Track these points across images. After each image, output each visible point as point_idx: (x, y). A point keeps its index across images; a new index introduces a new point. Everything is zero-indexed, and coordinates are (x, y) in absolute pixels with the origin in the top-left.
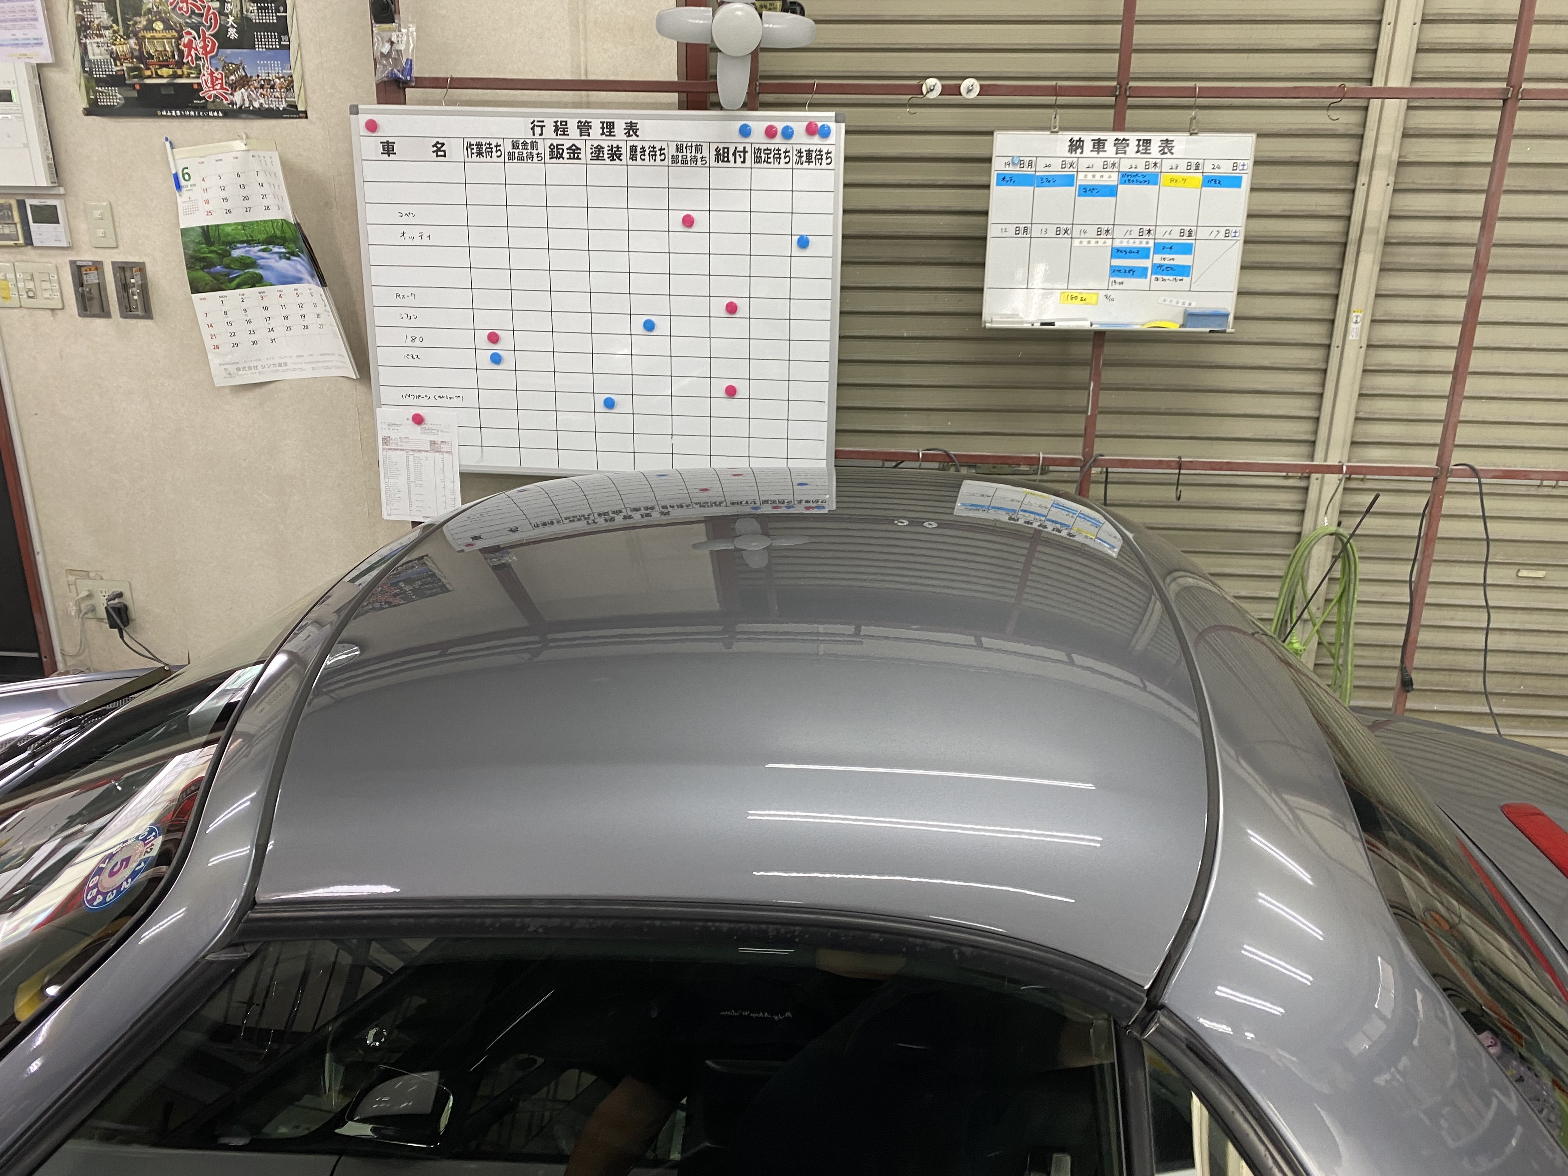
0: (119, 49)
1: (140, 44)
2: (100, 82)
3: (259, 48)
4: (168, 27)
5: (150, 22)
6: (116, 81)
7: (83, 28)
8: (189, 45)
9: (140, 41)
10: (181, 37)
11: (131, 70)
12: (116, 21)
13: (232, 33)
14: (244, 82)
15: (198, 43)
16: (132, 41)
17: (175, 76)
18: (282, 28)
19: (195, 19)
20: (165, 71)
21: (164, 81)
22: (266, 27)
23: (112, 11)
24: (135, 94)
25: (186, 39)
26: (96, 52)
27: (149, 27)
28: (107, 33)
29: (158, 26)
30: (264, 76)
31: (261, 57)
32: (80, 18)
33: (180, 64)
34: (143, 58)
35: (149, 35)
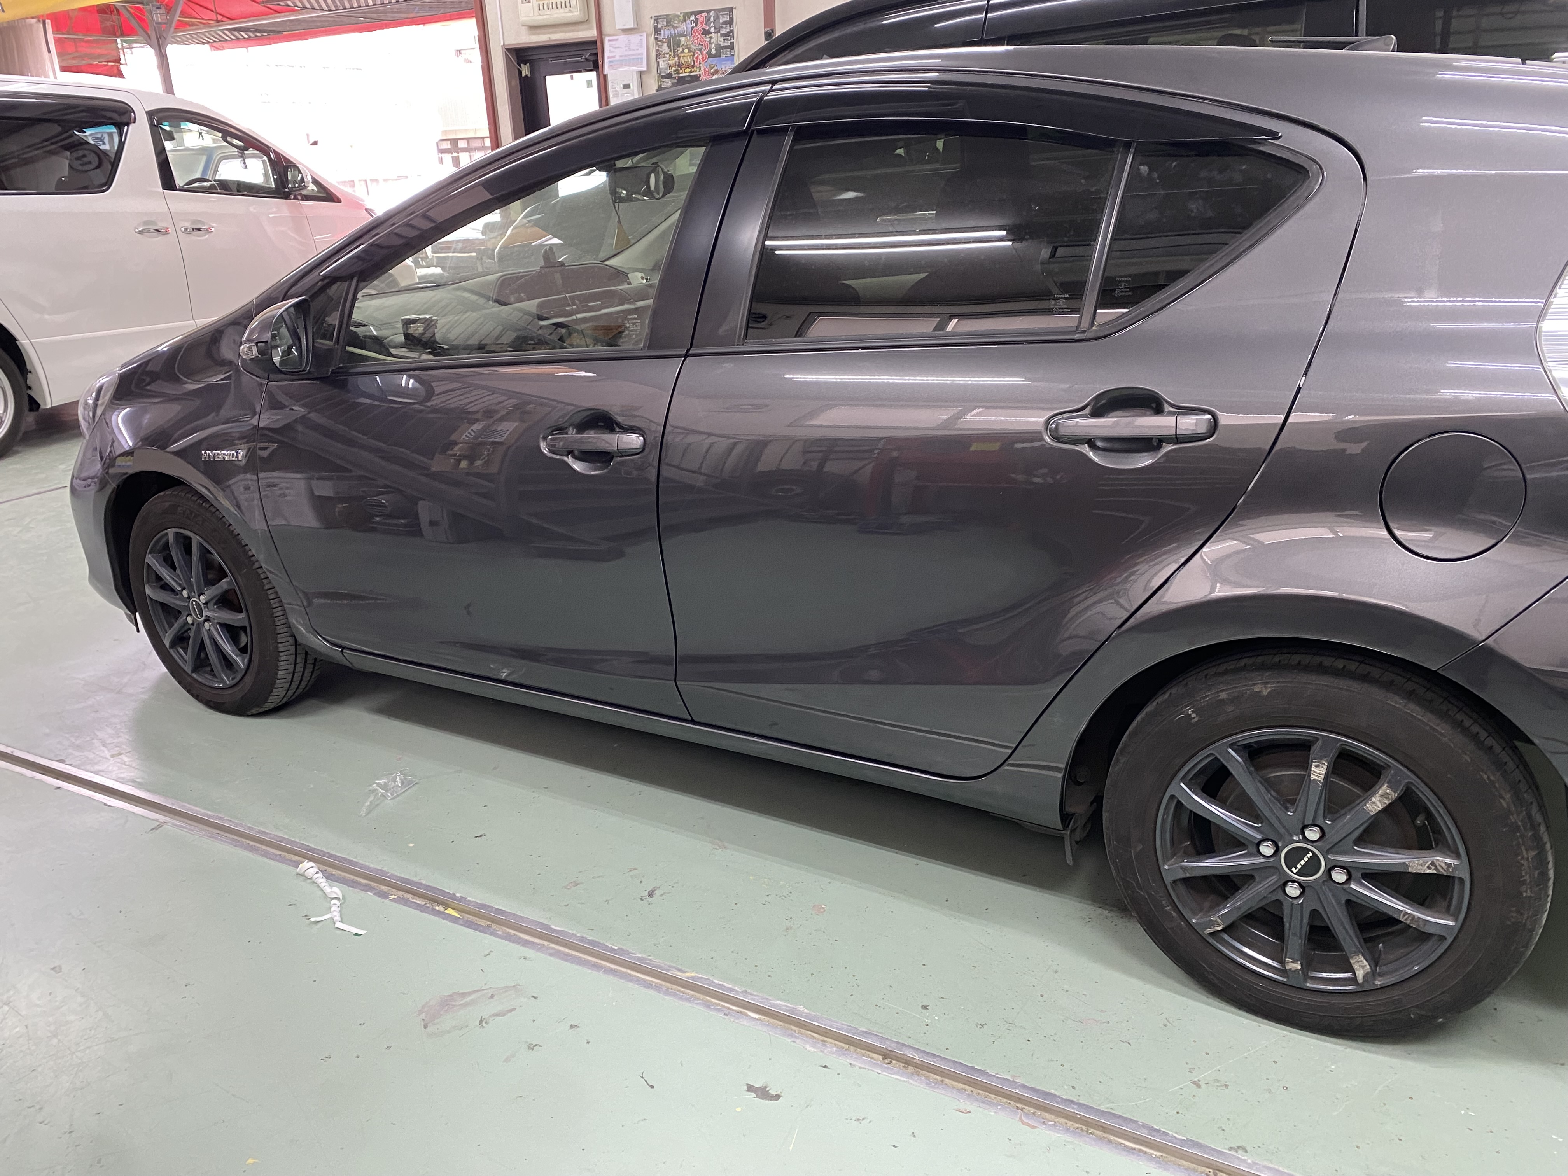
0: (671, 62)
1: (679, 59)
2: (663, 77)
3: (723, 56)
4: (690, 51)
5: (683, 50)
6: (669, 76)
7: (658, 55)
8: (697, 58)
9: (679, 58)
10: (694, 55)
11: (675, 71)
12: (671, 51)
13: (713, 52)
14: (717, 72)
15: (701, 57)
16: (676, 58)
17: (691, 72)
18: (731, 47)
19: (700, 47)
20: (688, 70)
21: (687, 74)
22: (726, 47)
23: (669, 47)
24: (675, 81)
25: (696, 56)
26: (662, 65)
27: (683, 52)
28: (667, 56)
29: (686, 51)
30: (724, 69)
31: (724, 60)
32: (658, 51)
33: (693, 67)
34: (680, 65)
35: (682, 55)
